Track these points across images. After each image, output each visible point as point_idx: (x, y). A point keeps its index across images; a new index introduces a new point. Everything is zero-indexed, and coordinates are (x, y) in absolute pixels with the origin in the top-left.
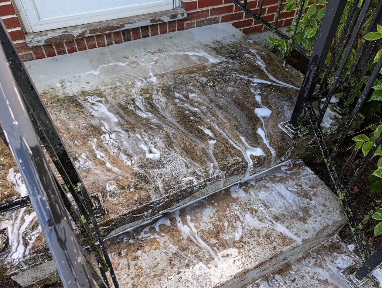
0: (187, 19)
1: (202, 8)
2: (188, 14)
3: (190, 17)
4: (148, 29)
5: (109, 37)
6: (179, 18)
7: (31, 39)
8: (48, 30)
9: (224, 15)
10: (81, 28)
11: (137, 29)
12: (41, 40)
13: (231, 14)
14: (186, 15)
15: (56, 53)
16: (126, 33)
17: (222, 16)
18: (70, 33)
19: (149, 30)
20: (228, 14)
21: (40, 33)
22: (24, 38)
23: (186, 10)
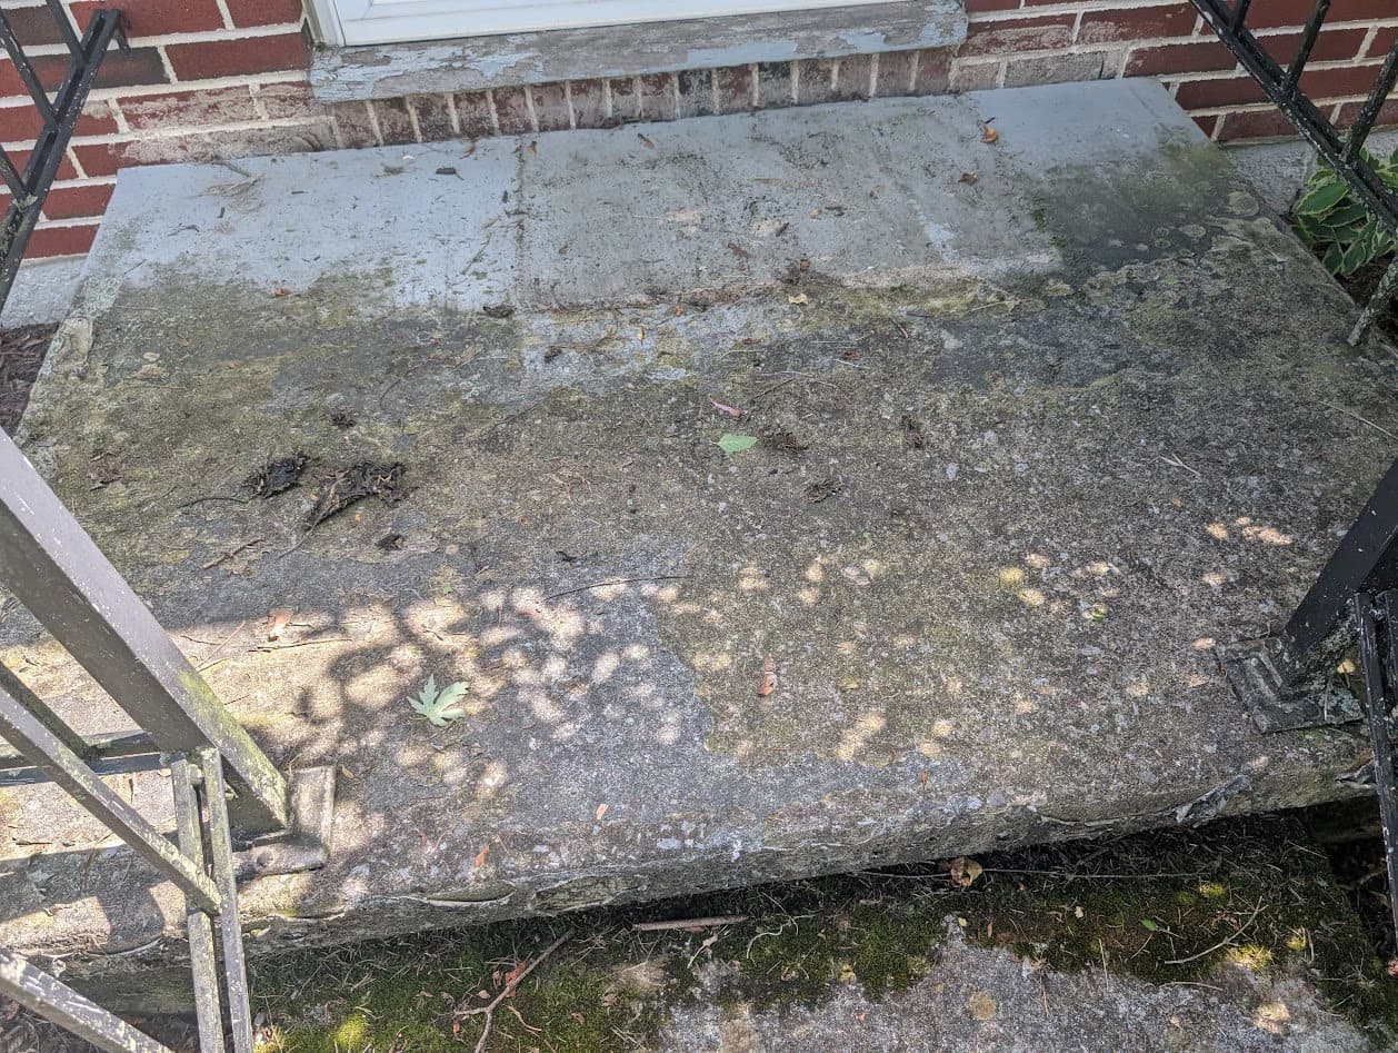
0: (963, 50)
1: (1043, 7)
2: (974, 29)
3: (979, 39)
4: (787, 74)
5: (622, 93)
6: (926, 44)
7: (329, 72)
8: (397, 43)
9: (1145, 44)
10: (519, 48)
11: (743, 70)
12: (364, 81)
13: (1184, 41)
14: (960, 32)
15: (418, 132)
16: (695, 83)
17: (1134, 48)
18: (470, 61)
19: (791, 81)
20: (1166, 42)
21: (365, 54)
22: (306, 65)
23: (969, 10)
